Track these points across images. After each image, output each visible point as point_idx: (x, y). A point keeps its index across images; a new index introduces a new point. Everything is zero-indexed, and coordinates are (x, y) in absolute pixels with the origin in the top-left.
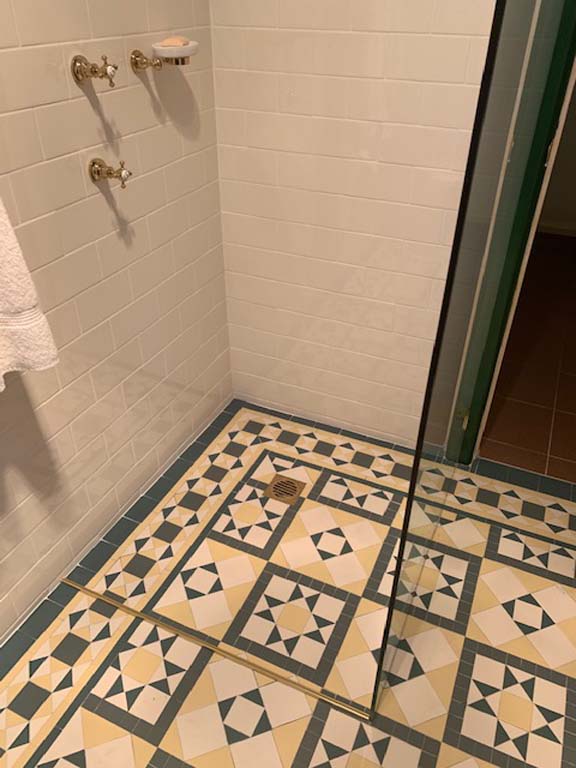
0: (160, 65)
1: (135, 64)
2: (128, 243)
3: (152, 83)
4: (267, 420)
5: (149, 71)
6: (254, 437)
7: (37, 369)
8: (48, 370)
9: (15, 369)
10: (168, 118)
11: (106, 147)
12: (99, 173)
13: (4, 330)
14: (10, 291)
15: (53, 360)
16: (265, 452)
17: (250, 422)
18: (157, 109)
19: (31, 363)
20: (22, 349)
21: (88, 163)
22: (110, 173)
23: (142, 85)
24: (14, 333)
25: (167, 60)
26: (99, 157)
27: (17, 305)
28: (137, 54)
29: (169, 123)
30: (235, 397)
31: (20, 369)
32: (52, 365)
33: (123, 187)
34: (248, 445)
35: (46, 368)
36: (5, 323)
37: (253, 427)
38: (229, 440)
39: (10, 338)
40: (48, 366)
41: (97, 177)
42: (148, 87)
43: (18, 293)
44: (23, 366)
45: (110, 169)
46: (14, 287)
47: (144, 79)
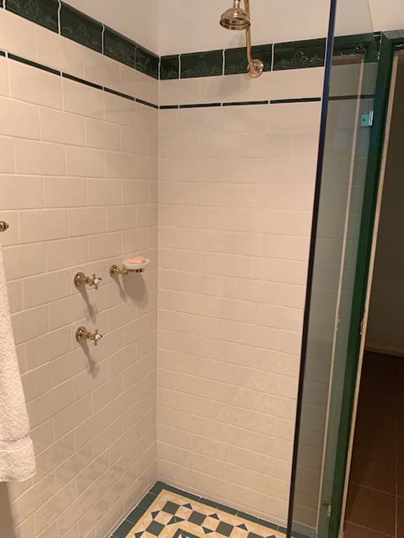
0: (127, 273)
1: (112, 272)
2: (94, 376)
3: (121, 281)
4: (182, 501)
5: (120, 276)
6: (170, 517)
7: (20, 481)
8: (27, 481)
9: (5, 480)
10: (128, 298)
11: (88, 319)
12: (82, 335)
13: (2, 453)
14: (13, 427)
15: (32, 473)
16: (179, 531)
17: (168, 502)
18: (122, 295)
19: (16, 476)
20: (12, 466)
21: (76, 329)
22: (88, 336)
23: (115, 283)
24: (8, 455)
25: (131, 270)
26: (84, 326)
27: (14, 436)
28: (115, 267)
29: (129, 301)
30: (158, 480)
31: (7, 480)
32: (30, 477)
33: (96, 344)
34: (166, 524)
35: (25, 479)
36: (4, 447)
37: (171, 508)
38: (151, 519)
39: (5, 458)
40: (28, 478)
41: (79, 338)
42: (118, 283)
43: (18, 427)
44: (10, 478)
45: (89, 333)
46: (16, 423)
47: (117, 280)
